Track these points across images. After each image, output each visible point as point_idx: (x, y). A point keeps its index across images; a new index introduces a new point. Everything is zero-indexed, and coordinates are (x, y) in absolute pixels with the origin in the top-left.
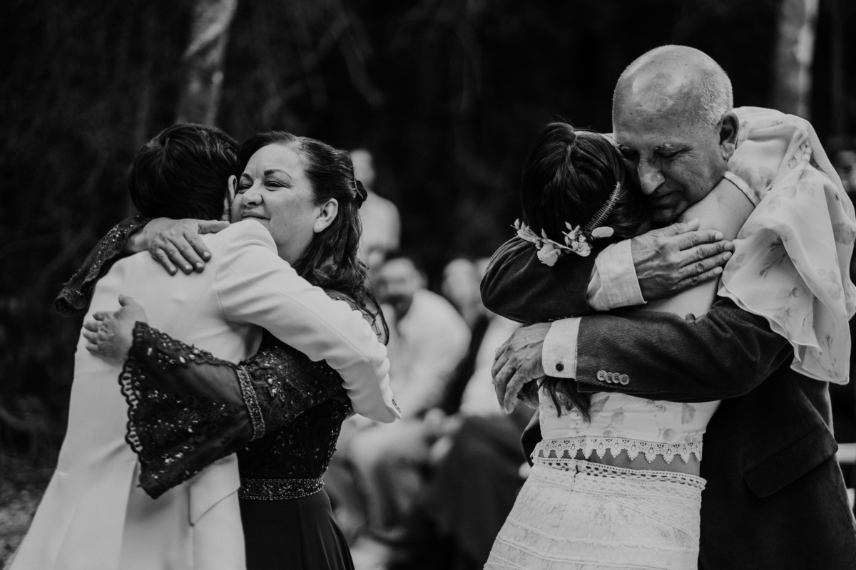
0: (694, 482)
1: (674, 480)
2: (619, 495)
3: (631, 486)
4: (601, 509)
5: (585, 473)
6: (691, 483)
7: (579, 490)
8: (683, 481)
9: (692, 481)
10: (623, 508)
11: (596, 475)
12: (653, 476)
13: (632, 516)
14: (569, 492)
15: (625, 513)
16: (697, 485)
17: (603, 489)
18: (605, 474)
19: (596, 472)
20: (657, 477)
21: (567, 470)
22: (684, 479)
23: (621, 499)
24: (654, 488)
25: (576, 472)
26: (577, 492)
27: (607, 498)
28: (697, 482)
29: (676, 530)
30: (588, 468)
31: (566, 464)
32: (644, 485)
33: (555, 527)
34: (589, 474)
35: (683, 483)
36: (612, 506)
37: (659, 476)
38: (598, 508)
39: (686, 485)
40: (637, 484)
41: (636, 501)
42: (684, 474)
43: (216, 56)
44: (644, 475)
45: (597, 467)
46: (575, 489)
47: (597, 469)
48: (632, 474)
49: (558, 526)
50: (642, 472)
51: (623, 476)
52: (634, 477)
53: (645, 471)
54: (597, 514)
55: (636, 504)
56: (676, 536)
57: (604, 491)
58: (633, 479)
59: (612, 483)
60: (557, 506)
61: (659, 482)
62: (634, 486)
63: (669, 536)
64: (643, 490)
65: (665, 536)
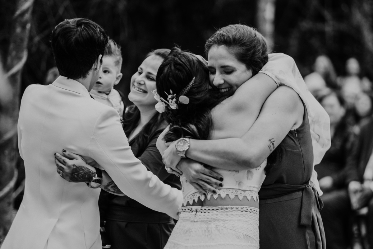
0: (253, 211)
1: (242, 210)
2: (215, 220)
3: (221, 215)
4: (207, 228)
5: (200, 212)
6: (251, 211)
7: (197, 221)
8: (247, 210)
9: (251, 210)
10: (217, 226)
11: (205, 212)
12: (231, 209)
13: (222, 229)
14: (193, 223)
15: (218, 229)
16: (254, 212)
17: (208, 219)
18: (209, 211)
19: (205, 211)
20: (234, 209)
21: (192, 212)
22: (247, 209)
23: (216, 222)
24: (232, 215)
25: (196, 212)
26: (196, 222)
27: (209, 222)
28: (254, 210)
29: (244, 235)
30: (201, 209)
31: (192, 209)
32: (227, 214)
33: (187, 240)
34: (202, 213)
35: (247, 212)
36: (212, 226)
37: (235, 209)
38: (206, 228)
39: (248, 212)
40: (224, 214)
41: (223, 222)
42: (248, 207)
43: (27, 16)
44: (227, 209)
45: (205, 208)
46: (196, 221)
47: (205, 209)
48: (222, 209)
49: (188, 240)
50: (226, 207)
51: (217, 211)
52: (222, 210)
53: (227, 207)
54: (205, 231)
55: (223, 224)
56: (244, 238)
57: (209, 219)
58: (222, 212)
59: (212, 215)
60: (188, 230)
61: (234, 212)
62: (222, 215)
63: (240, 238)
64: (227, 216)
65: (238, 238)
